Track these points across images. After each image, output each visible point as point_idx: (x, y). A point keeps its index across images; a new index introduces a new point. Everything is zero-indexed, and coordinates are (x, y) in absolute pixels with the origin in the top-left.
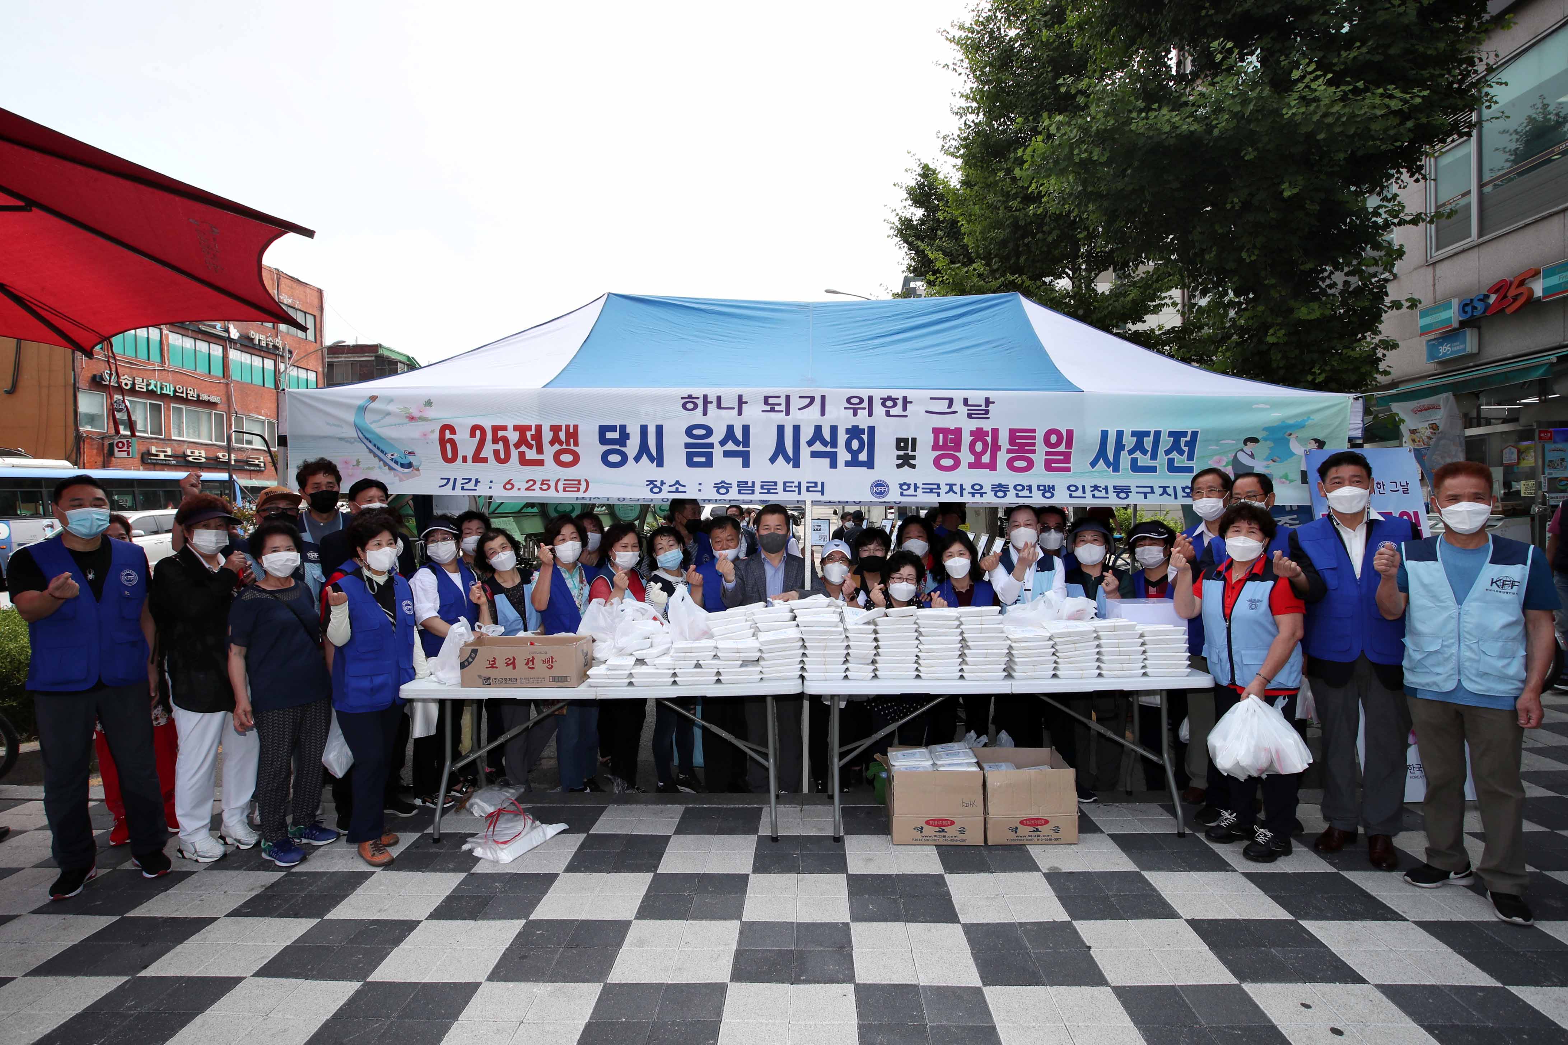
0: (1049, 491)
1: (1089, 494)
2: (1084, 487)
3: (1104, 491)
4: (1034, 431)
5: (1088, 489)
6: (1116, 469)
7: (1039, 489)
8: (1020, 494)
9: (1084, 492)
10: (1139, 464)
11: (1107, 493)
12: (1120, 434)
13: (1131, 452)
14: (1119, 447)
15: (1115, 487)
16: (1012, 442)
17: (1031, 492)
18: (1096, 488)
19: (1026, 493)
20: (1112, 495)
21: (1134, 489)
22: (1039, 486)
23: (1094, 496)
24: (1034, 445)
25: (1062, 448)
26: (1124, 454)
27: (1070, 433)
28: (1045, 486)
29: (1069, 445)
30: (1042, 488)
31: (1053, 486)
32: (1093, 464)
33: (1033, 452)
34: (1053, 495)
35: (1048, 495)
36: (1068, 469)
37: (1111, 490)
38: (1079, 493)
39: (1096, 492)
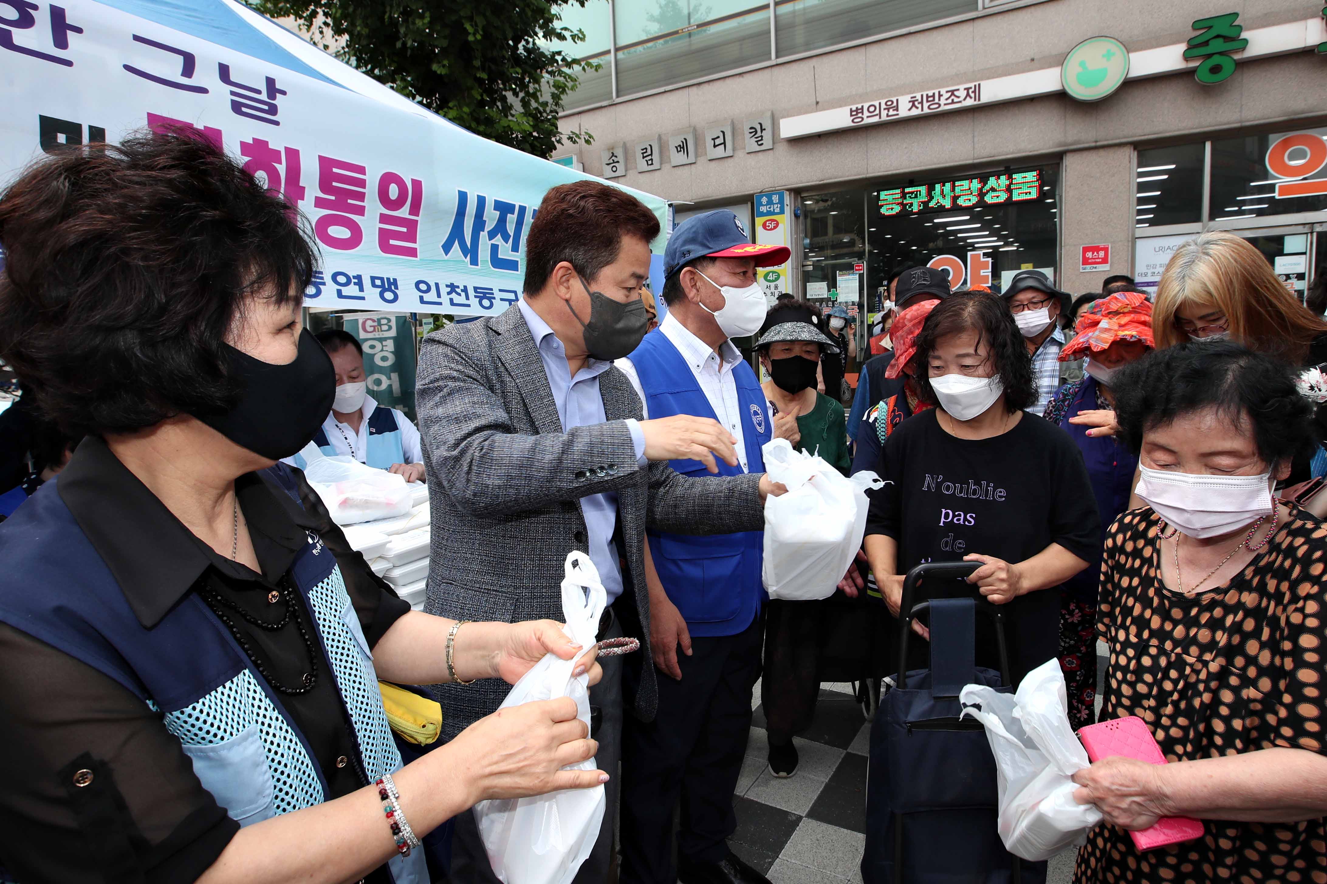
0: (390, 290)
1: (445, 299)
2: (437, 285)
3: (463, 294)
4: (362, 170)
5: (444, 290)
6: (474, 262)
7: (374, 285)
8: (346, 291)
9: (439, 296)
10: (500, 256)
11: (467, 298)
12: (481, 201)
13: (492, 235)
14: (479, 223)
15: (476, 289)
16: (325, 183)
17: (361, 289)
18: (453, 288)
19: (352, 290)
20: (474, 301)
21: (498, 295)
22: (373, 279)
23: (452, 303)
24: (361, 196)
25: (404, 212)
26: (484, 235)
27: (417, 185)
28: (382, 279)
29: (415, 209)
30: (378, 282)
31: (395, 280)
32: (447, 248)
33: (360, 211)
34: (396, 298)
35: (389, 296)
36: (412, 253)
37: (471, 293)
38: (431, 296)
39: (454, 295)
